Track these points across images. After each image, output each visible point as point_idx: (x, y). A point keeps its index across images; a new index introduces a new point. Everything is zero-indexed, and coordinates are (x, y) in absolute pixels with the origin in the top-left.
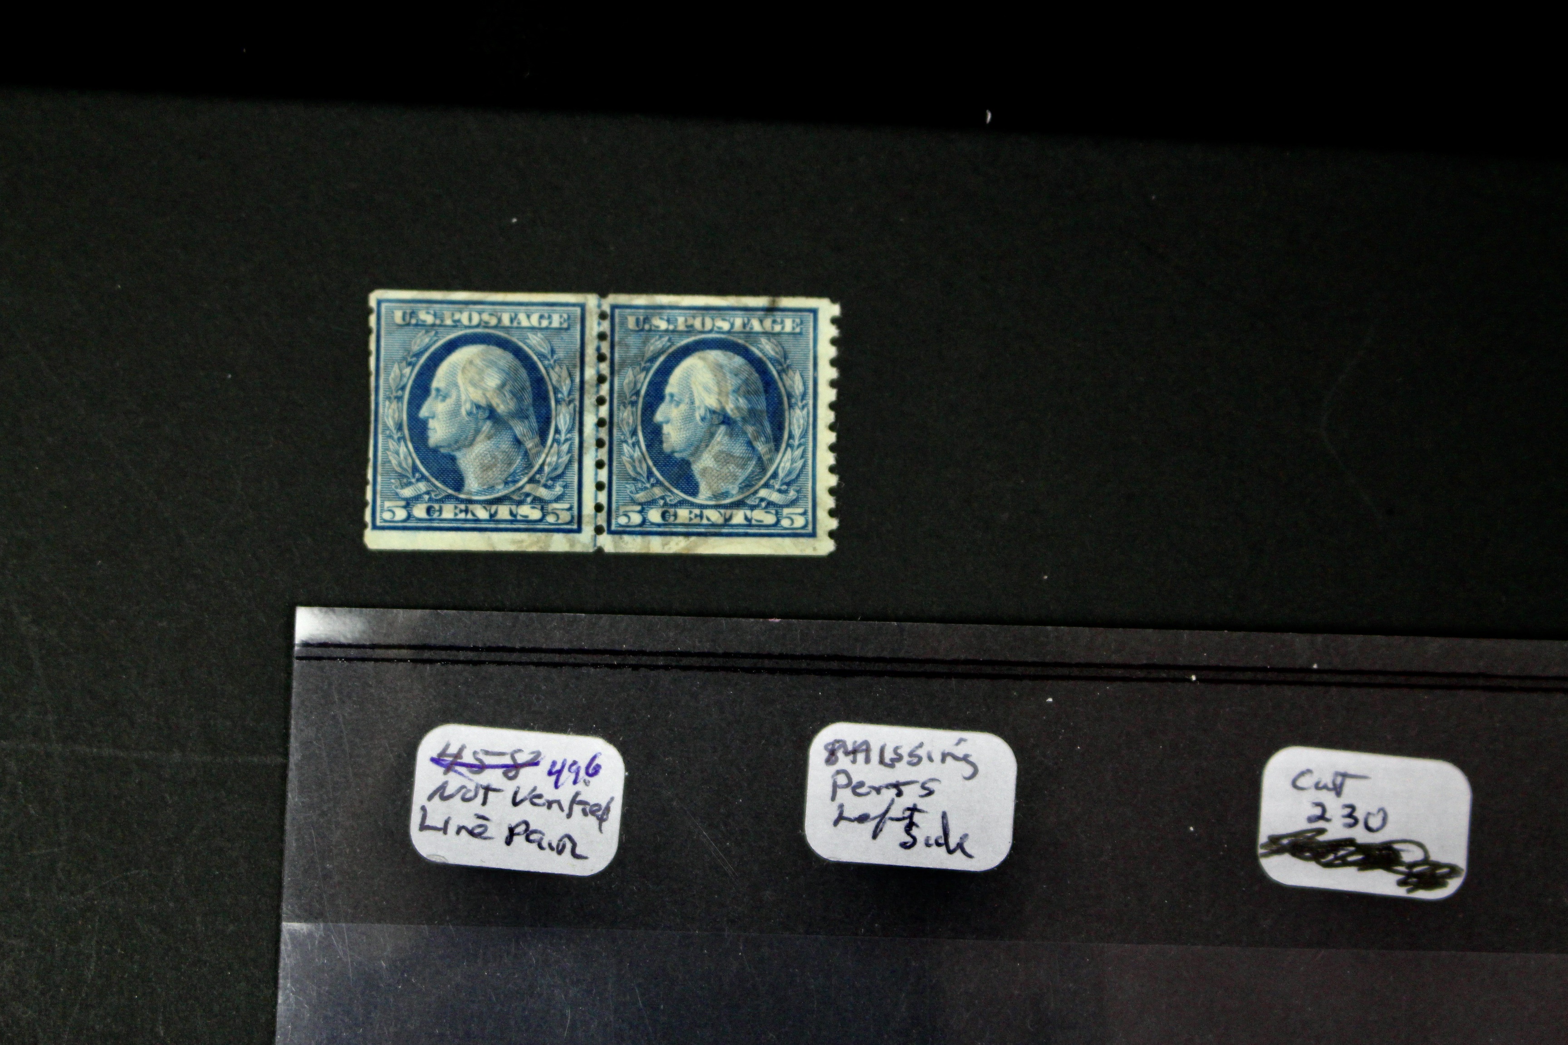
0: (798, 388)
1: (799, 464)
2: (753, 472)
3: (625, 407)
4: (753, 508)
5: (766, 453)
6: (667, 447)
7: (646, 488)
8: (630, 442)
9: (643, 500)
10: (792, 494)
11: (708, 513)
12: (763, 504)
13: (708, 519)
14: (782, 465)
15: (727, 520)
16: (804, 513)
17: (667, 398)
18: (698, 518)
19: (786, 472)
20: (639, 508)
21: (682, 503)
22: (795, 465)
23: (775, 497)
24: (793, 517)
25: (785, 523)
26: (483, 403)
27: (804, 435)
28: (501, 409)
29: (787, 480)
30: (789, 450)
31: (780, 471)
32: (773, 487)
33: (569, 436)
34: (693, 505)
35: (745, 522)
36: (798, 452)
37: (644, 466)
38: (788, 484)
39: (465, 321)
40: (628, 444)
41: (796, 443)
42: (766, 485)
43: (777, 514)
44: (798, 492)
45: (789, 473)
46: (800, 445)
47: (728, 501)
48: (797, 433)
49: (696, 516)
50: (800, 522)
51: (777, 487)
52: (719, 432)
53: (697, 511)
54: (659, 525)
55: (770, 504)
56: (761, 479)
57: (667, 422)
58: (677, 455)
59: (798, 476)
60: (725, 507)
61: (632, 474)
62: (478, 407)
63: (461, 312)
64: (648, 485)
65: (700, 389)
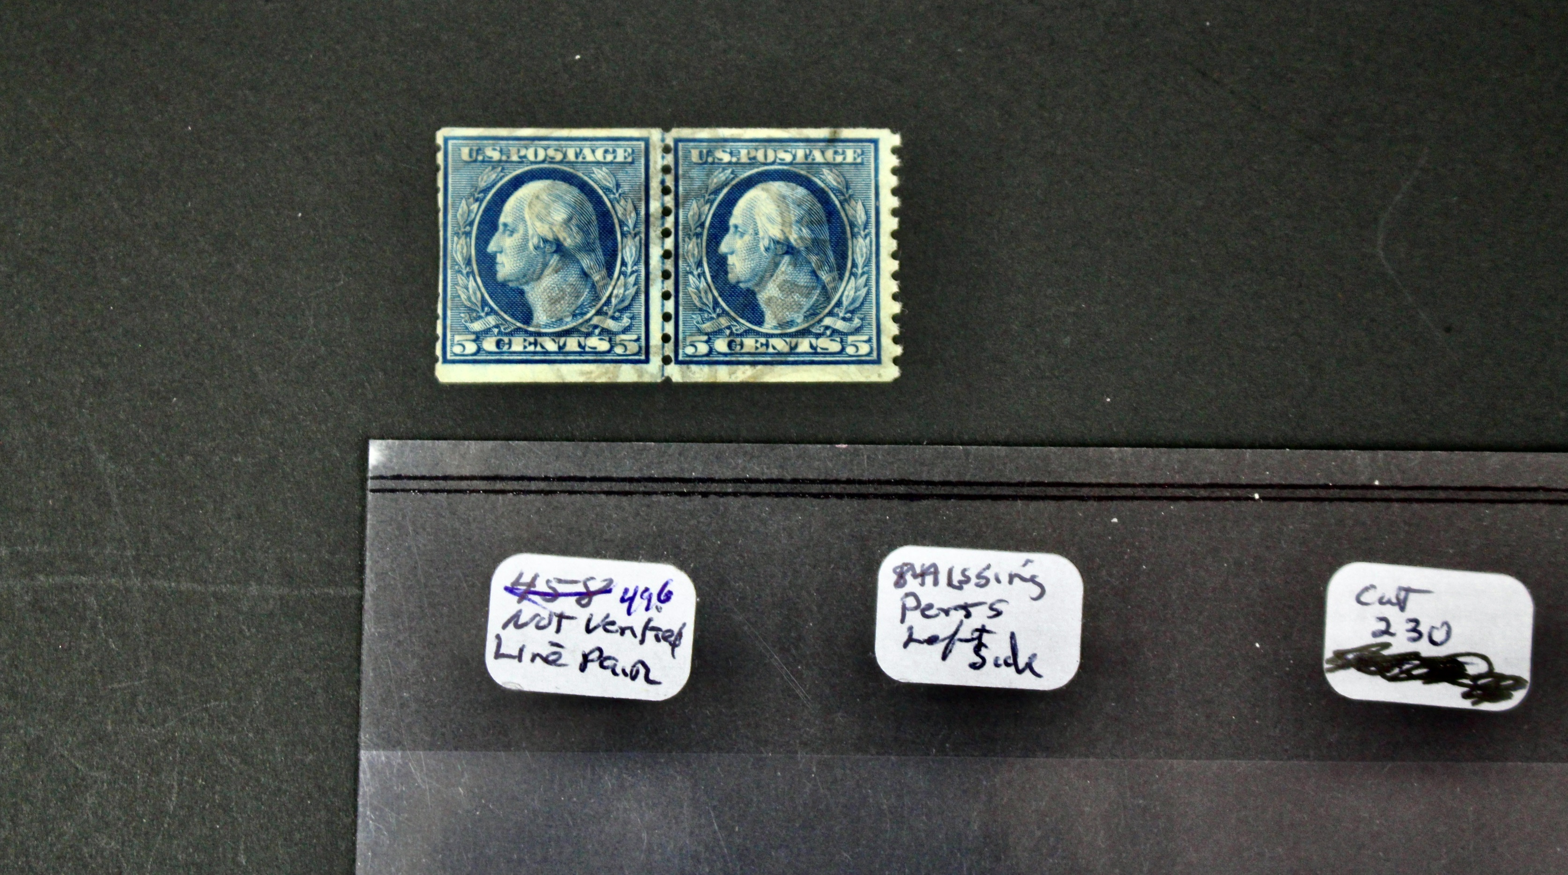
0: (861, 217)
1: (863, 292)
2: (817, 300)
3: (690, 239)
4: (818, 336)
5: (830, 282)
6: (732, 278)
7: (712, 318)
8: (696, 273)
9: (709, 330)
10: (857, 322)
11: (773, 341)
12: (828, 332)
13: (774, 348)
14: (846, 293)
15: (793, 348)
16: (869, 341)
17: (732, 230)
18: (765, 347)
19: (850, 299)
20: (705, 338)
21: (748, 332)
22: (858, 293)
23: (840, 325)
24: (858, 344)
25: (850, 350)
26: (550, 237)
27: (867, 263)
28: (568, 243)
29: (851, 308)
30: (853, 278)
31: (844, 299)
32: (838, 315)
33: (635, 268)
34: (758, 334)
35: (810, 351)
36: (862, 280)
37: (710, 296)
38: (853, 312)
39: (531, 157)
40: (694, 276)
41: (860, 271)
42: (831, 314)
43: (842, 341)
44: (862, 319)
45: (853, 301)
46: (863, 273)
47: (793, 330)
48: (860, 261)
49: (762, 345)
50: (864, 349)
51: (841, 315)
52: (783, 262)
53: (763, 340)
54: (725, 355)
55: (835, 332)
56: (826, 307)
57: (732, 253)
58: (741, 285)
59: (862, 304)
60: (791, 335)
61: (698, 304)
62: (545, 241)
63: (527, 148)
64: (714, 316)
65: (764, 219)
